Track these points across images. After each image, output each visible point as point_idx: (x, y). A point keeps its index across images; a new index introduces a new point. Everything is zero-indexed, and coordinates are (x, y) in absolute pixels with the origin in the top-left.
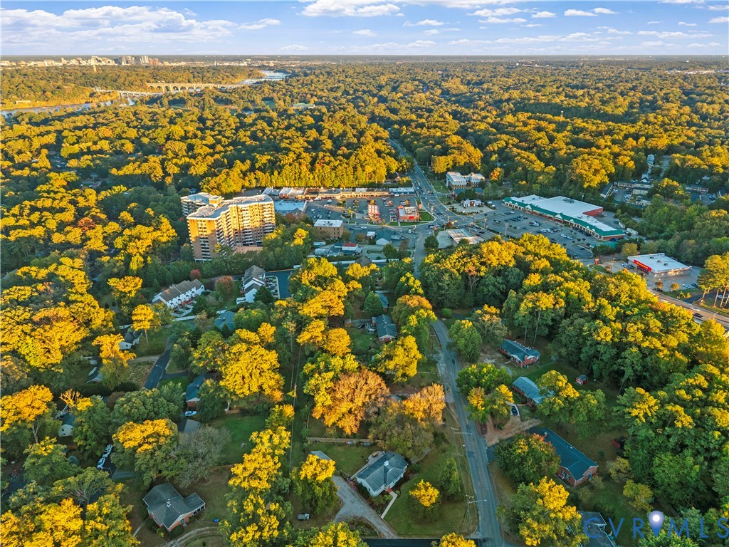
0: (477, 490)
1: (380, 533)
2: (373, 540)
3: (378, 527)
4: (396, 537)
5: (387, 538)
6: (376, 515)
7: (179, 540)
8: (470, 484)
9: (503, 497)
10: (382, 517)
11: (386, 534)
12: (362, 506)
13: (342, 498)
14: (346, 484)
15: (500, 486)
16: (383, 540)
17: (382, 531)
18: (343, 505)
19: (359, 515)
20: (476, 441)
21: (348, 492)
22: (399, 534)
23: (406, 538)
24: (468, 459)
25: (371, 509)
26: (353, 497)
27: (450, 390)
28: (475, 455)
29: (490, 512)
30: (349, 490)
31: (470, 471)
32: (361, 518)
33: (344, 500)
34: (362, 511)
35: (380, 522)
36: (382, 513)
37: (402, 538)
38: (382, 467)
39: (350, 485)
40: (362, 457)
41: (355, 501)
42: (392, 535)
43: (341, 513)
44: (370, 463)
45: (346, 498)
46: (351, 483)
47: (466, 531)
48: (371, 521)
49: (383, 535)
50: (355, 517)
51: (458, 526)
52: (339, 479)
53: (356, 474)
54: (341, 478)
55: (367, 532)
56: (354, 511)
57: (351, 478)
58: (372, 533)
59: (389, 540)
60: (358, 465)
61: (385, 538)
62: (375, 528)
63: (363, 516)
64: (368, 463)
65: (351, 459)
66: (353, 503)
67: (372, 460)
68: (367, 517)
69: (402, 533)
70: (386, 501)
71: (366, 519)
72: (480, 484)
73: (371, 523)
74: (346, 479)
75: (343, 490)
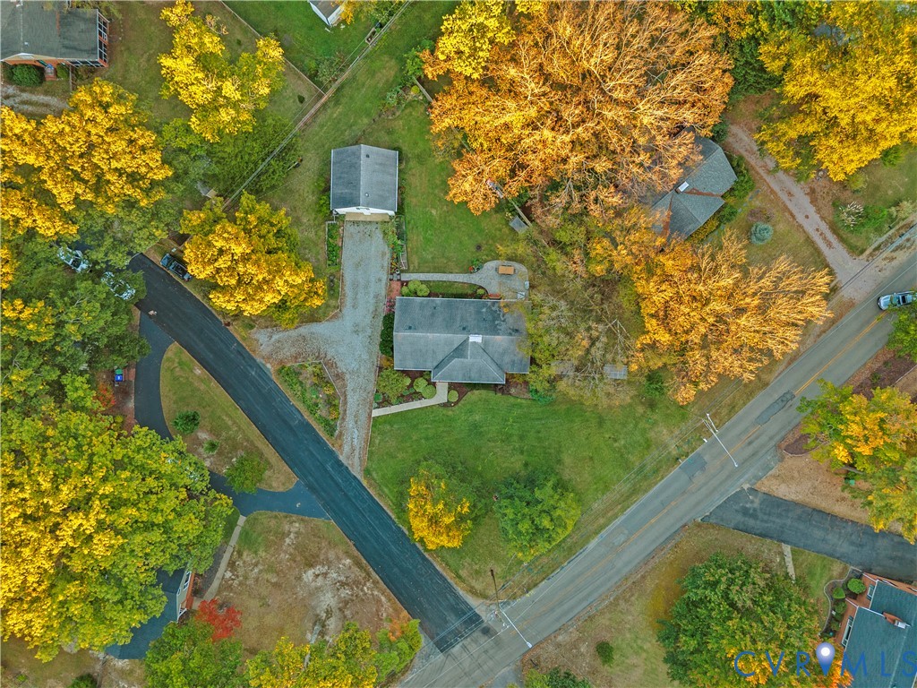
0: (599, 545)
1: (341, 434)
2: (317, 435)
3: (350, 422)
4: (356, 471)
5: (341, 458)
6: (371, 397)
7: (25, 96)
8: (601, 521)
9: (622, 605)
10: (376, 413)
11: (346, 448)
12: (365, 357)
13: (348, 302)
14: (385, 277)
15: (650, 585)
16: (332, 452)
17: (347, 438)
18: (335, 316)
19: (342, 367)
20: (750, 450)
21: (372, 300)
22: (367, 472)
23: (371, 491)
24: (677, 468)
25: (372, 377)
26: (368, 320)
27: (902, 257)
28: (700, 478)
29: (561, 603)
30: (376, 296)
31: (644, 498)
32: (339, 376)
33: (347, 310)
34: (354, 365)
35: (363, 418)
36: (380, 405)
37: (365, 483)
39: (390, 290)
40: (479, 247)
41: (364, 330)
42: (356, 460)
43: (316, 328)
44: (475, 279)
45: (354, 307)
46: (396, 285)
47: (478, 586)
48: (350, 400)
49: (341, 446)
50: (332, 365)
51: (477, 567)
52: (384, 254)
53: (423, 277)
54: (388, 255)
55: (323, 411)
56: (341, 350)
57: (405, 277)
58: (327, 423)
59: (339, 464)
60: (449, 259)
61: (338, 453)
62: (343, 419)
63: (347, 376)
64: (473, 276)
65: (452, 230)
66: (356, 332)
67: (488, 276)
68: (350, 386)
69: (374, 475)
70: (412, 391)
71: (345, 386)
72: (622, 538)
73: (345, 403)
74: (394, 269)
75: (366, 287)
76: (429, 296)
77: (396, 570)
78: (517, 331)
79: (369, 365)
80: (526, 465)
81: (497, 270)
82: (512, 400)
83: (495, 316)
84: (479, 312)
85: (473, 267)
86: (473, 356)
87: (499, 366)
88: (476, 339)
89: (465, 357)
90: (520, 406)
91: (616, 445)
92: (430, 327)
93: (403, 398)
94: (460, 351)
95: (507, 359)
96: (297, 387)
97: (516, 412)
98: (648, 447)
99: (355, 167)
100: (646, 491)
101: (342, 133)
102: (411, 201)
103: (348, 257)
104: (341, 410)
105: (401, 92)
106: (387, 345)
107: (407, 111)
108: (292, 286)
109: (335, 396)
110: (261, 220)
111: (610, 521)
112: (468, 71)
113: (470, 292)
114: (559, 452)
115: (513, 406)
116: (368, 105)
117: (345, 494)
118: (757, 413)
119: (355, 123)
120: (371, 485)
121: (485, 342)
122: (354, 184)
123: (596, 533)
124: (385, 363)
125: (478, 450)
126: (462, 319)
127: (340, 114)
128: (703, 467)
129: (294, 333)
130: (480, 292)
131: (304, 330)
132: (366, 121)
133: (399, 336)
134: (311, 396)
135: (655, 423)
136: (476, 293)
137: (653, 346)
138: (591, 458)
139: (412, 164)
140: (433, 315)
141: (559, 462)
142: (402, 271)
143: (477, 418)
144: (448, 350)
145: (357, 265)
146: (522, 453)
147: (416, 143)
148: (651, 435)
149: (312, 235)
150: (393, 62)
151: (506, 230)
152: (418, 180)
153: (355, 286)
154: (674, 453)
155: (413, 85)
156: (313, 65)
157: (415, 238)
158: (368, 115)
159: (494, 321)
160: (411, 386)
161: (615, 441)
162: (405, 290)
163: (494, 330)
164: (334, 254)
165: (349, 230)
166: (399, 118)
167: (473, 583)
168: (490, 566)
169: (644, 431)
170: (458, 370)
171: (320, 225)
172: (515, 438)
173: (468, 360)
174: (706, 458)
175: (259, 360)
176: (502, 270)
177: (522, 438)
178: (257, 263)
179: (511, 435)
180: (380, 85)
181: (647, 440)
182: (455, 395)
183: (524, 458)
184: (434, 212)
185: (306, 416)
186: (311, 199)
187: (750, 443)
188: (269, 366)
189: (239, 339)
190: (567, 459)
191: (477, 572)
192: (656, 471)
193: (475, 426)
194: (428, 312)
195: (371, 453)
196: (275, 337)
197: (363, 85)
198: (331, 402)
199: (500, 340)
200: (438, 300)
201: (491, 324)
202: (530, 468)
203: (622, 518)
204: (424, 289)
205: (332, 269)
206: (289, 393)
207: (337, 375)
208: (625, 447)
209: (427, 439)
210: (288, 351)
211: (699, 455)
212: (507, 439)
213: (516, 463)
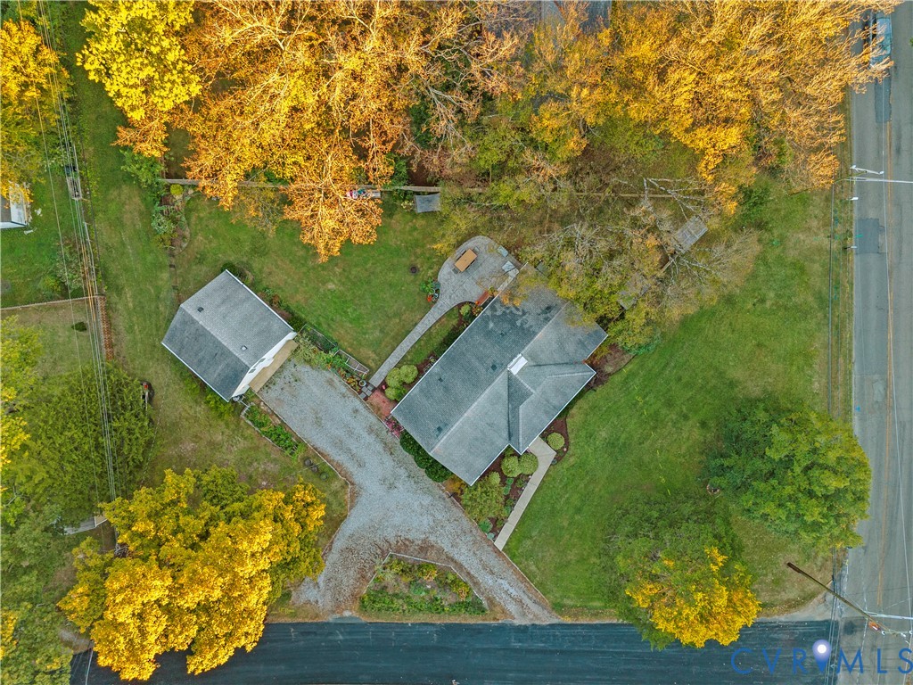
0: (862, 420)
1: (491, 601)
2: (469, 627)
3: (486, 580)
4: (547, 618)
5: (517, 622)
6: (478, 533)
8: (840, 394)
10: (500, 543)
11: (512, 608)
12: (427, 500)
13: (350, 466)
14: (357, 404)
16: (502, 628)
17: (500, 598)
18: (355, 495)
19: (417, 536)
21: (370, 439)
22: (558, 608)
23: (583, 621)
24: (855, 261)
25: (457, 512)
26: (389, 462)
28: (888, 242)
30: (371, 430)
32: (425, 548)
33: (359, 476)
34: (426, 521)
35: (493, 561)
36: (496, 531)
37: (568, 620)
38: (499, 383)
39: (377, 410)
40: (414, 270)
41: (397, 477)
42: (535, 608)
43: (350, 526)
44: (445, 303)
45: (361, 465)
46: (377, 399)
47: (793, 594)
48: (461, 559)
49: (503, 612)
50: (405, 545)
51: (770, 578)
52: (330, 382)
53: (393, 360)
54: (336, 379)
55: (448, 598)
56: (397, 520)
57: (376, 380)
58: (466, 606)
59: (522, 630)
60: (398, 314)
61: (508, 621)
62: (476, 584)
63: (432, 539)
64: (440, 302)
65: (368, 283)
66: (391, 486)
67: (455, 287)
68: (445, 544)
69: (567, 602)
70: (510, 482)
71: (440, 551)
72: (879, 387)
73: (460, 567)
74: (357, 384)
75: (350, 433)
76: (421, 372)
77: (694, 669)
78: (549, 308)
79: (440, 505)
80: (703, 424)
81: (456, 271)
82: (617, 379)
83: (509, 318)
84: (489, 334)
85: (431, 295)
86: (535, 384)
87: (572, 363)
88: (518, 365)
89: (528, 395)
90: (632, 374)
91: (768, 304)
92: (459, 405)
93: (510, 500)
94: (515, 394)
95: (571, 348)
96: (398, 603)
97: (635, 385)
98: (802, 270)
99: (201, 334)
100: (850, 315)
101: (157, 313)
102: (296, 301)
103: (300, 425)
104: (463, 577)
105: (164, 208)
106: (436, 470)
107: (193, 219)
108: (268, 550)
109: (443, 573)
110: (154, 515)
111: (847, 384)
112: (182, 94)
113: (455, 322)
114: (721, 375)
115: (625, 382)
116: (150, 258)
117: (562, 652)
118: (871, 114)
119: (158, 289)
120: (576, 615)
121: (531, 357)
122: (221, 352)
123: (848, 411)
124: (455, 487)
125: (640, 464)
126: (480, 359)
127: (134, 297)
128: (880, 229)
129: (334, 556)
130: (465, 310)
131: (340, 542)
132: (165, 275)
133: (438, 450)
134: (419, 596)
135: (782, 239)
136: (463, 318)
137: (726, 158)
138: (759, 345)
139: (256, 265)
140: (446, 389)
141: (732, 384)
142: (368, 378)
143: (604, 434)
144: (502, 408)
145: (318, 422)
146: (686, 417)
147: (237, 241)
148: (792, 255)
149: (242, 444)
150: (125, 189)
151: (420, 222)
152: (279, 275)
153: (339, 444)
154: (835, 246)
155: (168, 187)
156: (51, 281)
157: (342, 332)
158: (161, 267)
159: (513, 324)
160: (504, 478)
161: (763, 301)
162: (391, 393)
163: (528, 334)
164: (284, 438)
165: (270, 397)
166: (195, 234)
167: (785, 596)
168: (782, 561)
169: (780, 261)
170: (535, 416)
171: (238, 425)
172: (664, 411)
173: (535, 394)
174: (872, 214)
175: (331, 619)
176: (461, 265)
177: (669, 404)
178: (196, 580)
179: (657, 413)
180: (139, 225)
181: (794, 264)
182: (558, 439)
183: (694, 420)
184: (331, 286)
185: (437, 620)
186: (201, 410)
187: (898, 151)
188: (347, 614)
189: (289, 620)
190: (736, 373)
191: (777, 582)
192: (837, 285)
193: (611, 444)
194: (438, 393)
195: (541, 585)
196: (321, 580)
197: (123, 244)
198: (444, 583)
199: (545, 337)
200: (435, 368)
201: (516, 332)
202: (712, 424)
203: (855, 368)
204: (409, 371)
205: (300, 453)
206: (395, 618)
207: (421, 549)
208: (778, 296)
209: (578, 510)
210: (348, 580)
211: (863, 221)
212: (656, 421)
213: (692, 434)
